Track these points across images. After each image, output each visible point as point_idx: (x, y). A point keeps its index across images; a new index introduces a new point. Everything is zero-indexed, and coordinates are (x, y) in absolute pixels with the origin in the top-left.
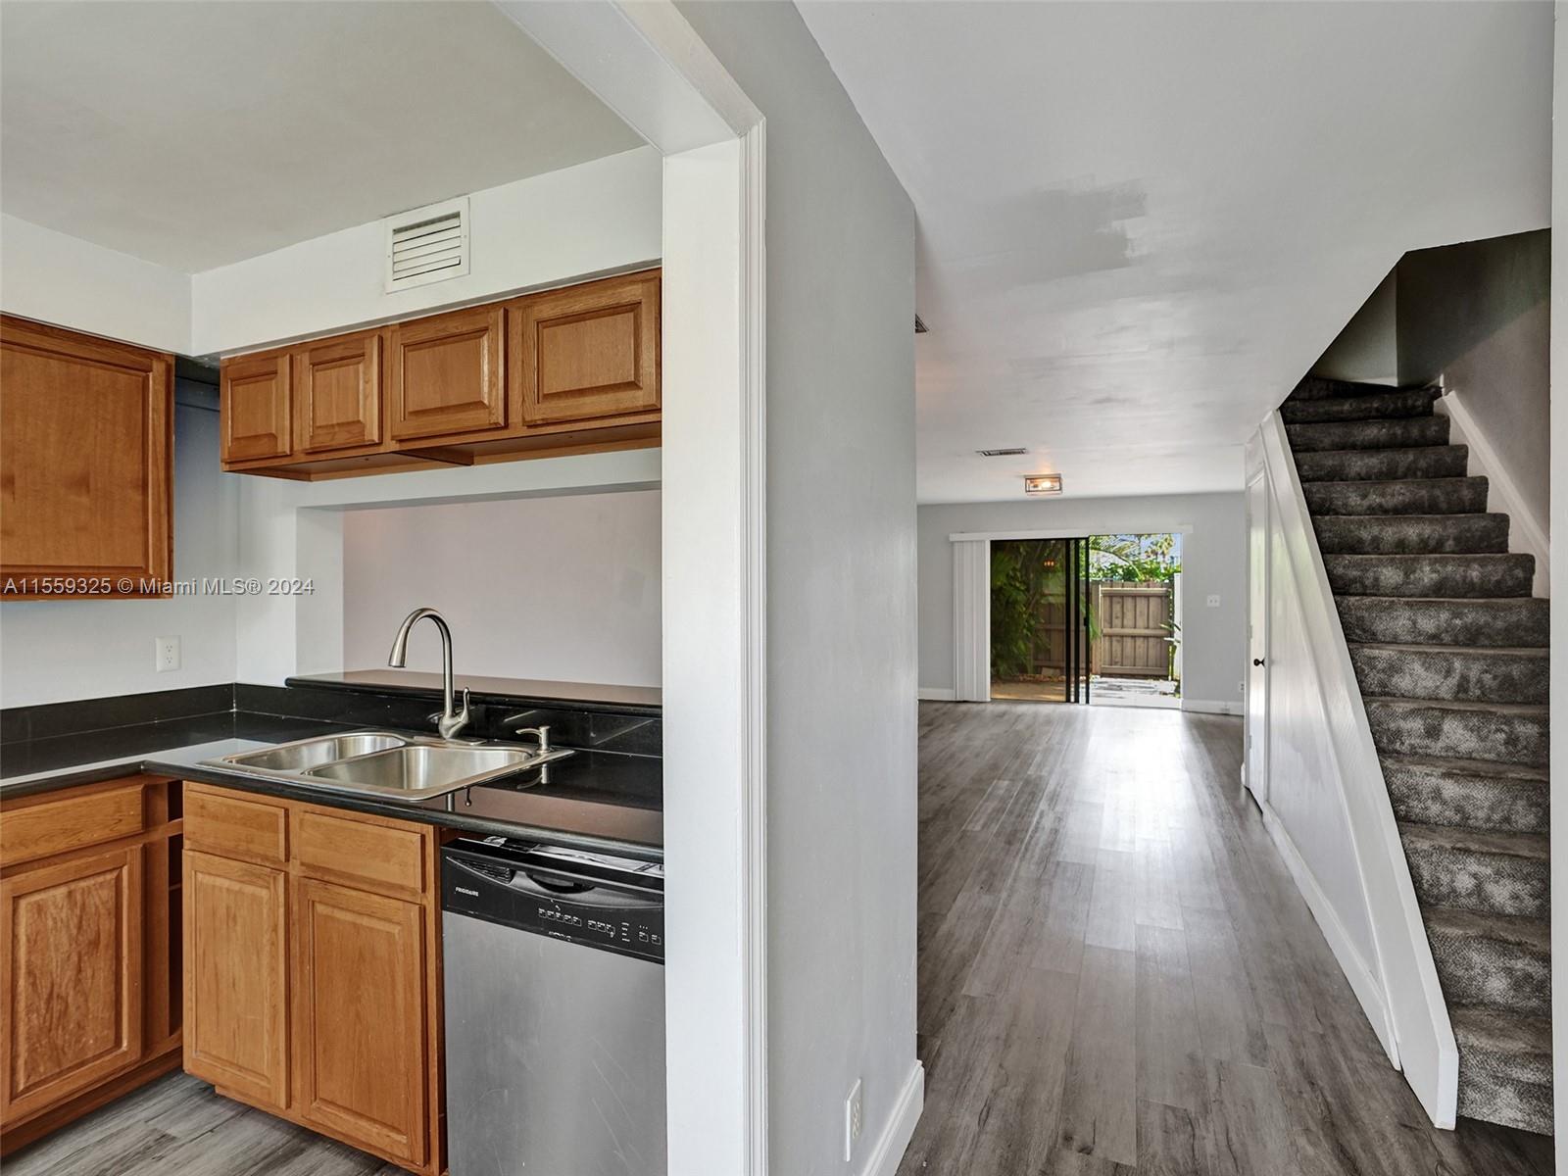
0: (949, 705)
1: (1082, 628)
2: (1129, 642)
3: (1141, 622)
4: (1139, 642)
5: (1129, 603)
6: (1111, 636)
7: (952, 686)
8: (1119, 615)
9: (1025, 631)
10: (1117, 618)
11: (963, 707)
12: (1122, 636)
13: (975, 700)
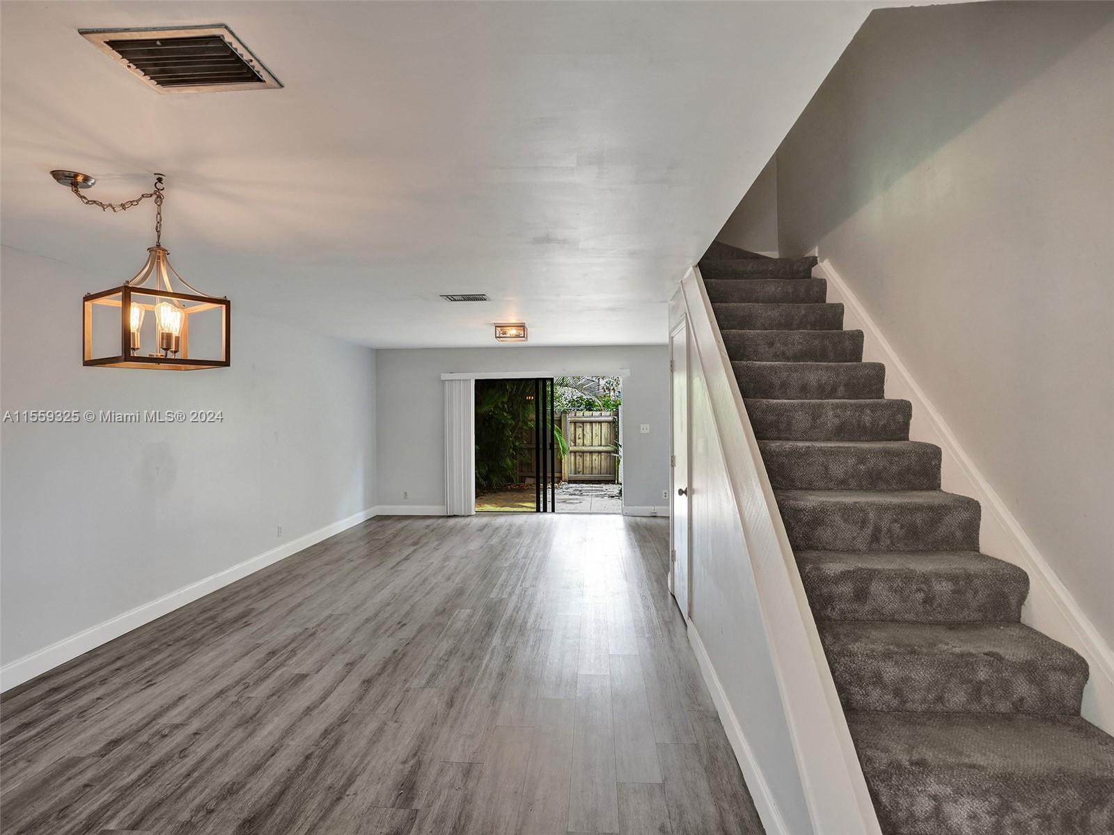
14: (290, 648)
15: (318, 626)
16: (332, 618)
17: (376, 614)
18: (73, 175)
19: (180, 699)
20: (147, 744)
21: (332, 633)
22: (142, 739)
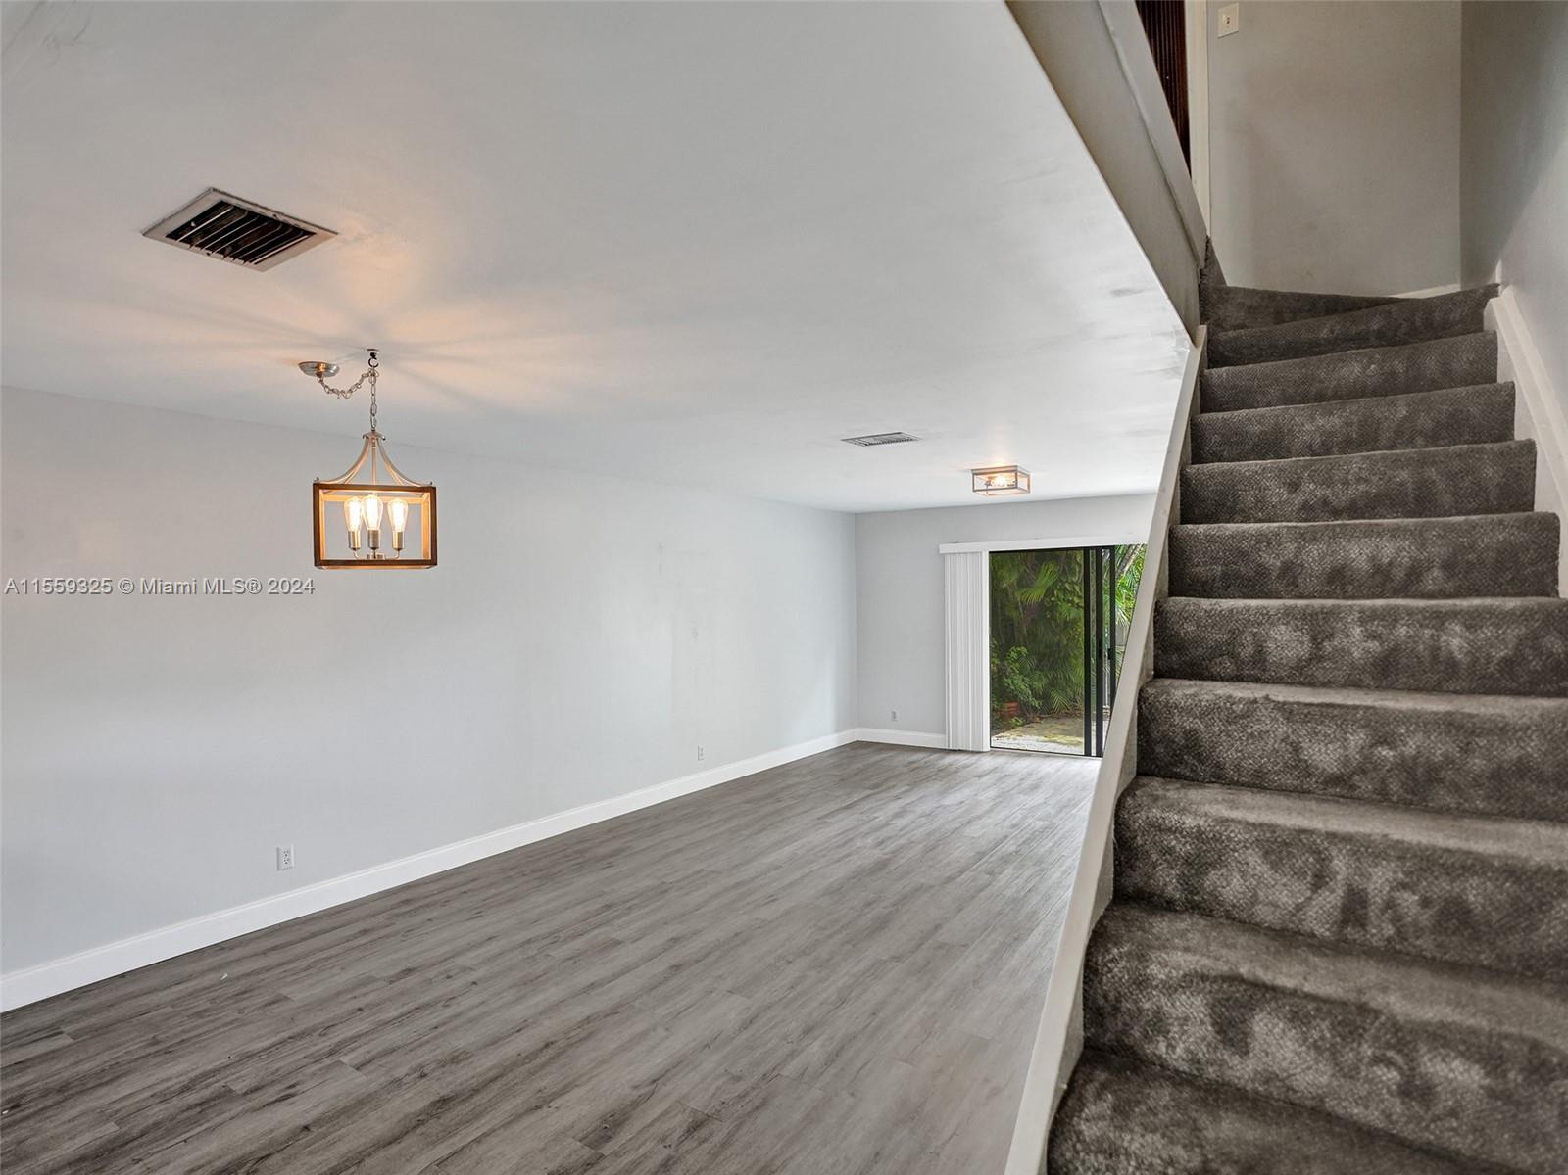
0: (935, 756)
7: (940, 729)
13: (969, 750)
14: (629, 904)
15: (678, 881)
16: (701, 874)
17: (752, 880)
18: (315, 365)
19: (490, 939)
20: (430, 981)
21: (686, 894)
22: (431, 974)
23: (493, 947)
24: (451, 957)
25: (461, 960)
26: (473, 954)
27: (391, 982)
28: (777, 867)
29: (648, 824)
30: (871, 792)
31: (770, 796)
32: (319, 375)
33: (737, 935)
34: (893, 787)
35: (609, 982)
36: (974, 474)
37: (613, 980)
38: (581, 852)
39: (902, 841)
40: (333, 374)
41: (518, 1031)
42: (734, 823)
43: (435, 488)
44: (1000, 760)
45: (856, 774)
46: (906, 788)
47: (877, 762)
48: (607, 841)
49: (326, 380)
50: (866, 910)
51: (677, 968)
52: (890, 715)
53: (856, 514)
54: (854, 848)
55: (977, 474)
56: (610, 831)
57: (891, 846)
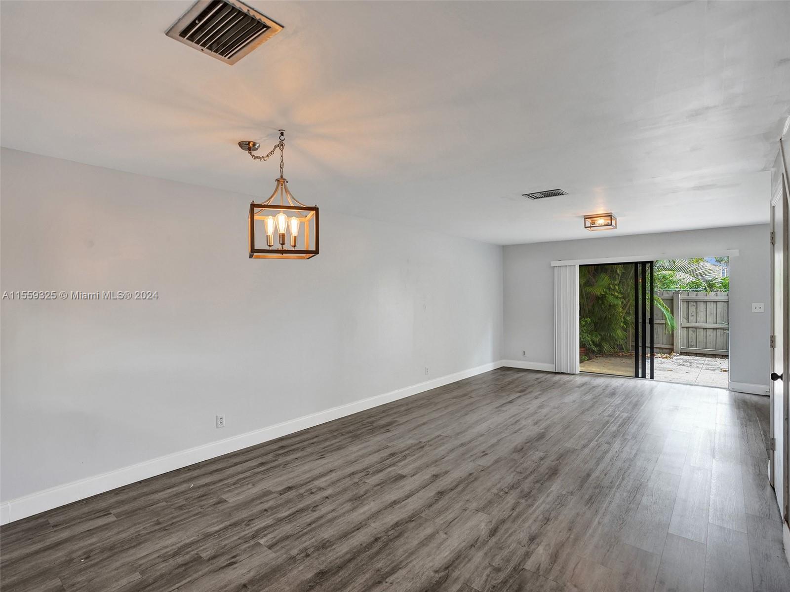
0: (549, 375)
1: (648, 327)
2: (701, 332)
3: (710, 319)
4: (709, 332)
5: (701, 306)
6: (687, 328)
7: (553, 361)
8: (694, 314)
9: (622, 324)
10: (692, 316)
11: (558, 377)
12: (696, 328)
13: (568, 372)
14: (404, 454)
15: (429, 441)
16: (439, 438)
17: (470, 442)
18: (247, 143)
19: (331, 471)
20: (302, 495)
21: (435, 449)
22: (302, 491)
23: (334, 476)
24: (312, 481)
25: (317, 483)
26: (324, 479)
27: (281, 495)
28: (482, 435)
29: (403, 409)
30: (520, 394)
31: (465, 395)
32: (249, 149)
33: (470, 474)
34: (532, 391)
35: (404, 501)
36: (585, 218)
37: (406, 500)
38: (372, 423)
39: (548, 422)
40: (257, 149)
41: (358, 529)
42: (450, 409)
43: (318, 208)
44: (586, 379)
45: (509, 384)
46: (539, 393)
47: (517, 378)
48: (384, 417)
49: (253, 153)
50: (542, 463)
51: (441, 494)
52: (522, 353)
53: (503, 246)
54: (521, 426)
55: (587, 218)
56: (383, 412)
57: (544, 425)
